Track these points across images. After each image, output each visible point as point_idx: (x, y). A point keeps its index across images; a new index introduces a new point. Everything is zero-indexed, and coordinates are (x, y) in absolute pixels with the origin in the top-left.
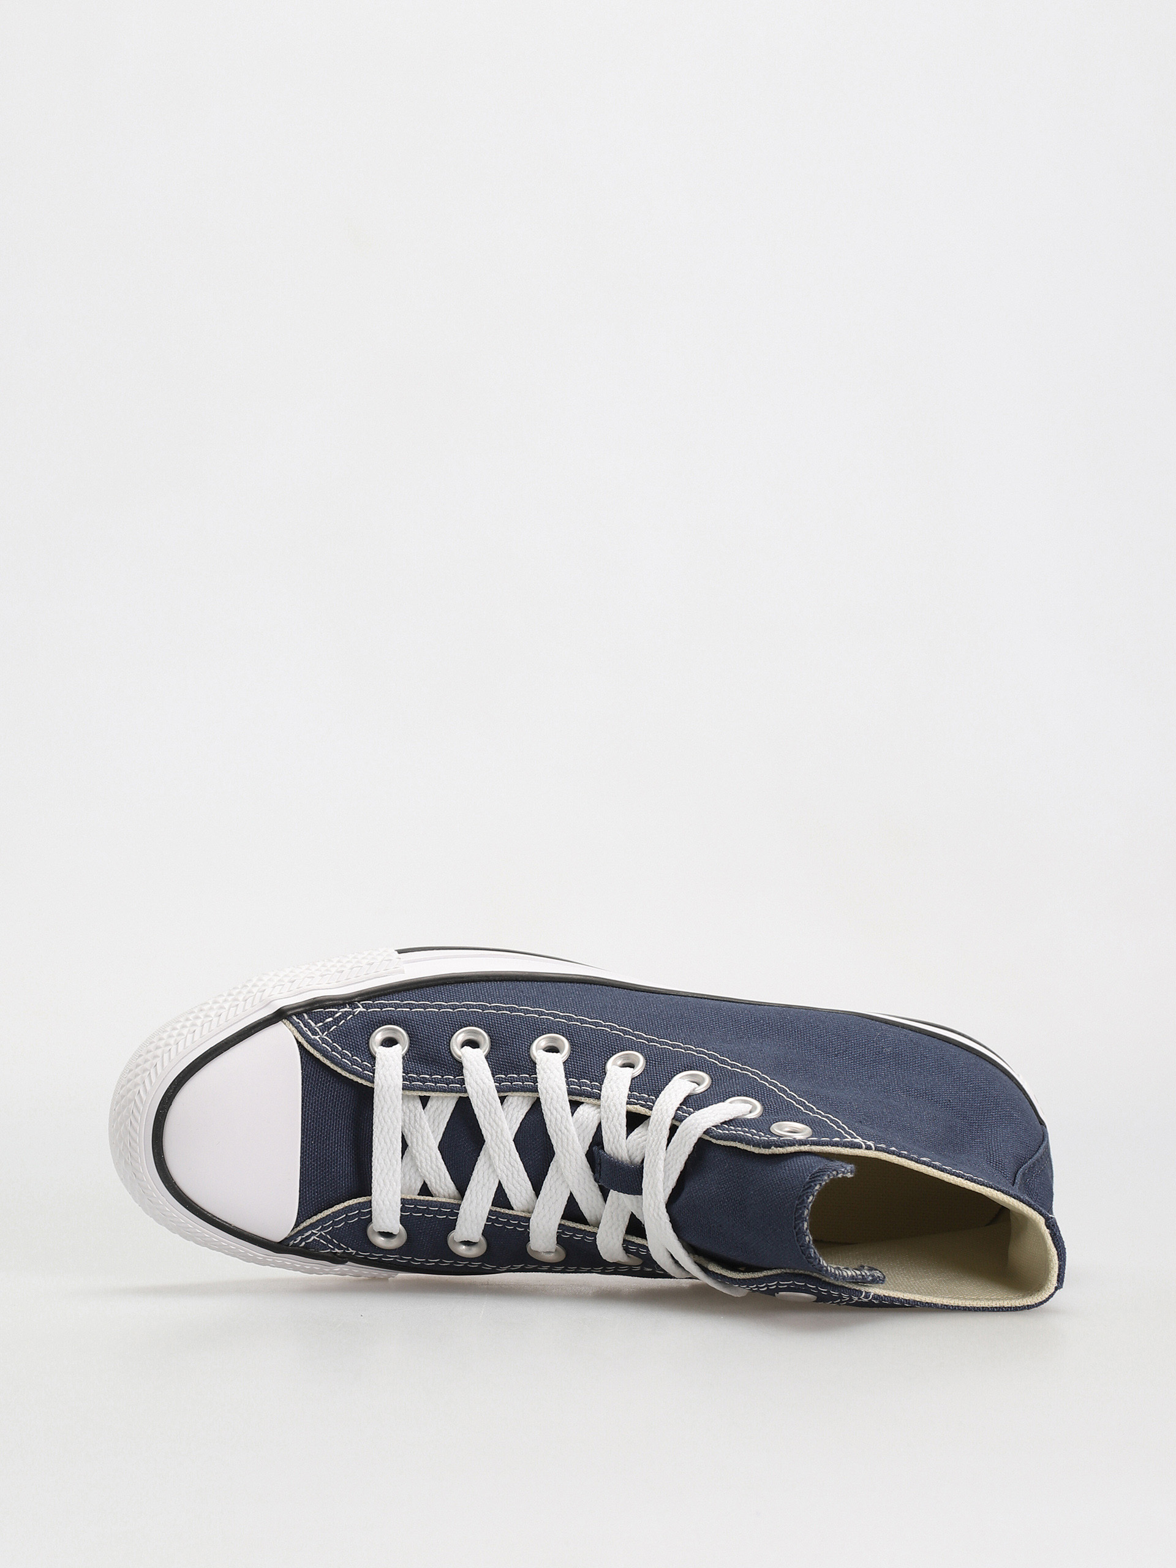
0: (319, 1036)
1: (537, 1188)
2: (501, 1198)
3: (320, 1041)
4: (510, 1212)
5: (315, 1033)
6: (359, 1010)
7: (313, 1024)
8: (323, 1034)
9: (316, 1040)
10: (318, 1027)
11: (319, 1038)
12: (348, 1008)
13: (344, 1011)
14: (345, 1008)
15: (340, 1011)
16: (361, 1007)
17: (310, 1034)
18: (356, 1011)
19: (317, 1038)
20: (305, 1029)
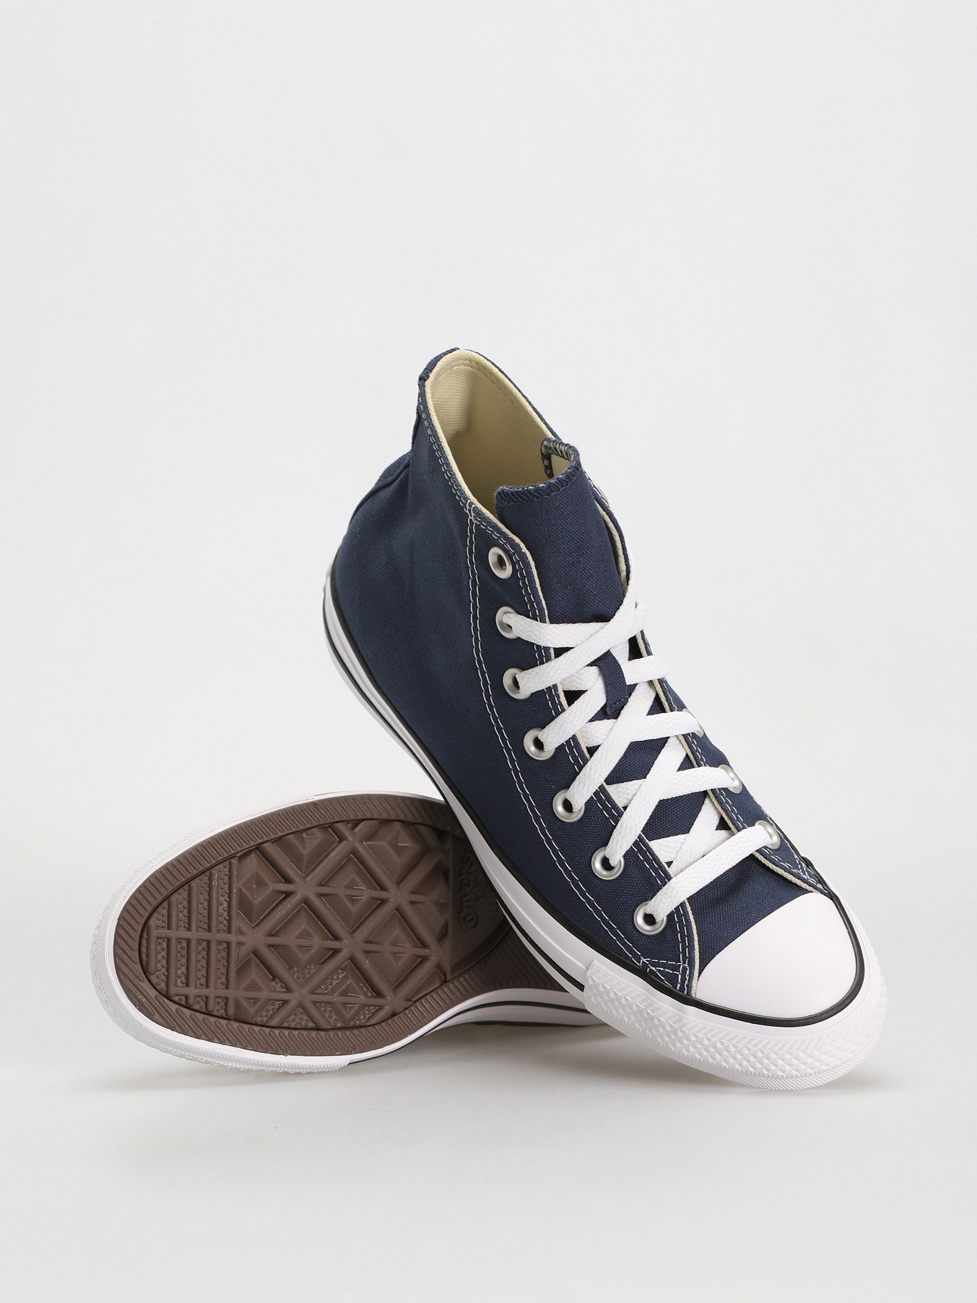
0: (684, 965)
1: (662, 742)
2: (687, 764)
3: (687, 961)
4: (690, 754)
5: (685, 969)
6: (644, 960)
7: (680, 977)
8: (680, 965)
9: (688, 964)
10: (679, 972)
11: (685, 964)
12: (649, 967)
13: (654, 968)
14: (651, 970)
15: (656, 971)
16: (641, 961)
17: (688, 972)
18: (647, 961)
19: (686, 965)
20: (687, 978)
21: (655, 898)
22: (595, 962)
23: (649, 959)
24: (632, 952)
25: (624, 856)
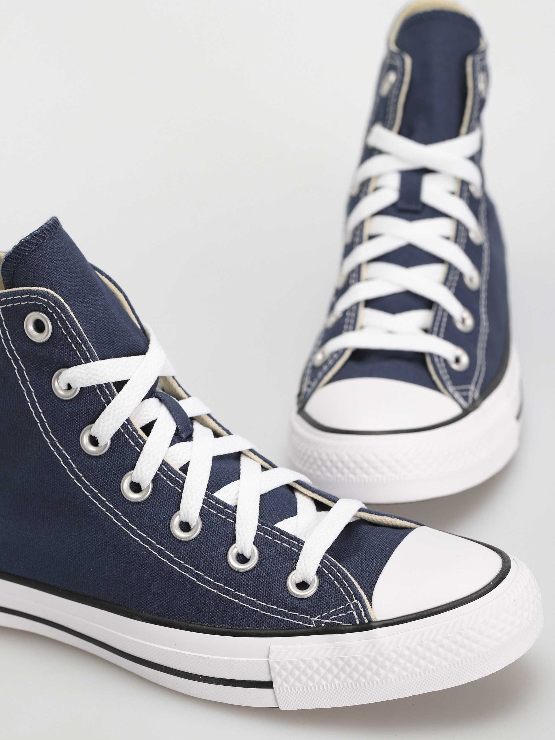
0: (353, 602)
1: (238, 455)
3: (354, 598)
5: (356, 605)
6: (316, 619)
7: (355, 613)
8: (350, 604)
9: (356, 599)
10: (351, 610)
11: (353, 600)
12: (323, 622)
13: (327, 621)
14: (326, 623)
15: (330, 621)
16: (313, 621)
17: (360, 605)
18: (318, 618)
19: (355, 601)
20: (362, 610)
21: (298, 563)
22: (272, 647)
23: (319, 616)
24: (300, 619)
25: (254, 544)
